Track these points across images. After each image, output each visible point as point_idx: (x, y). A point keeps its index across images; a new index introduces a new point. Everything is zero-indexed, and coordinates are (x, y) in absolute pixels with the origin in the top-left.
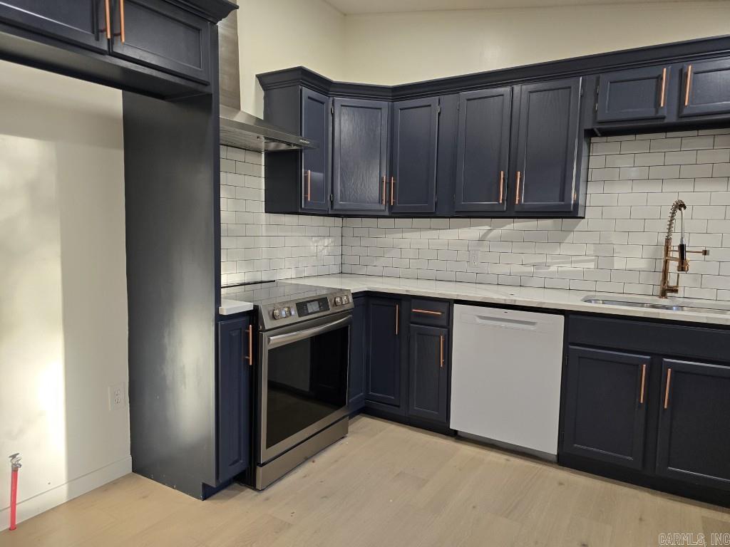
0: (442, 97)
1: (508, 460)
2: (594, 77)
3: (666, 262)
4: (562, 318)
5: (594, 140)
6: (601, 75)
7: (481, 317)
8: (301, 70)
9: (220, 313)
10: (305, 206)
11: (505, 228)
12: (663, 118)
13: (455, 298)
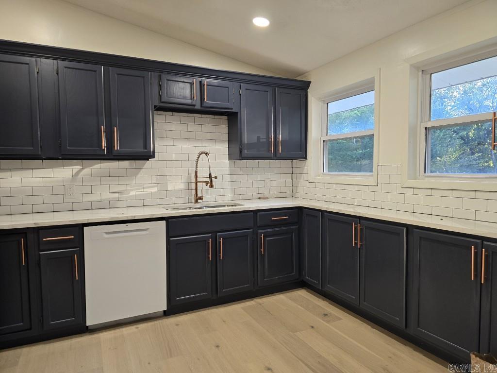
1: (137, 328)
2: (157, 74)
3: (196, 184)
4: (164, 222)
6: (162, 74)
7: (107, 233)
11: (93, 167)
12: (194, 106)
13: (86, 222)
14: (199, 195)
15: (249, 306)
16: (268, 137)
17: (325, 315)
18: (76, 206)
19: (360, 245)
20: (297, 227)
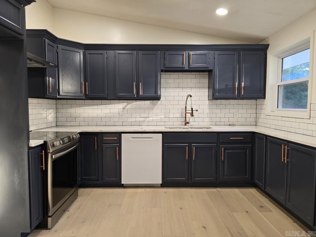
0: (107, 51)
1: (145, 190)
2: (163, 52)
3: (186, 114)
4: (161, 135)
5: (162, 73)
6: (166, 51)
7: (133, 138)
8: (46, 31)
9: (30, 146)
10: (48, 94)
11: (133, 104)
12: (184, 68)
13: (122, 131)
14: (187, 121)
15: (211, 191)
16: (234, 85)
17: (261, 207)
18: (124, 124)
19: (287, 161)
20: (250, 145)
